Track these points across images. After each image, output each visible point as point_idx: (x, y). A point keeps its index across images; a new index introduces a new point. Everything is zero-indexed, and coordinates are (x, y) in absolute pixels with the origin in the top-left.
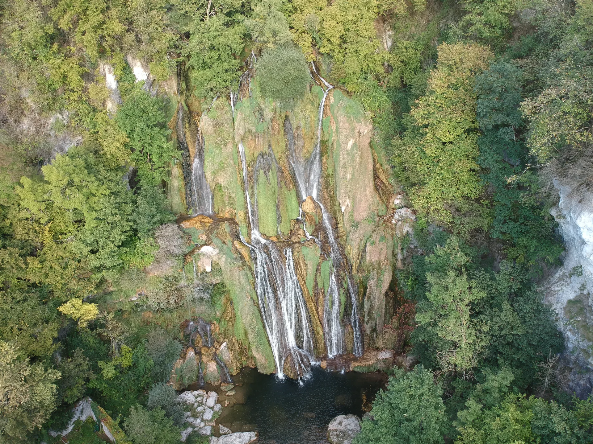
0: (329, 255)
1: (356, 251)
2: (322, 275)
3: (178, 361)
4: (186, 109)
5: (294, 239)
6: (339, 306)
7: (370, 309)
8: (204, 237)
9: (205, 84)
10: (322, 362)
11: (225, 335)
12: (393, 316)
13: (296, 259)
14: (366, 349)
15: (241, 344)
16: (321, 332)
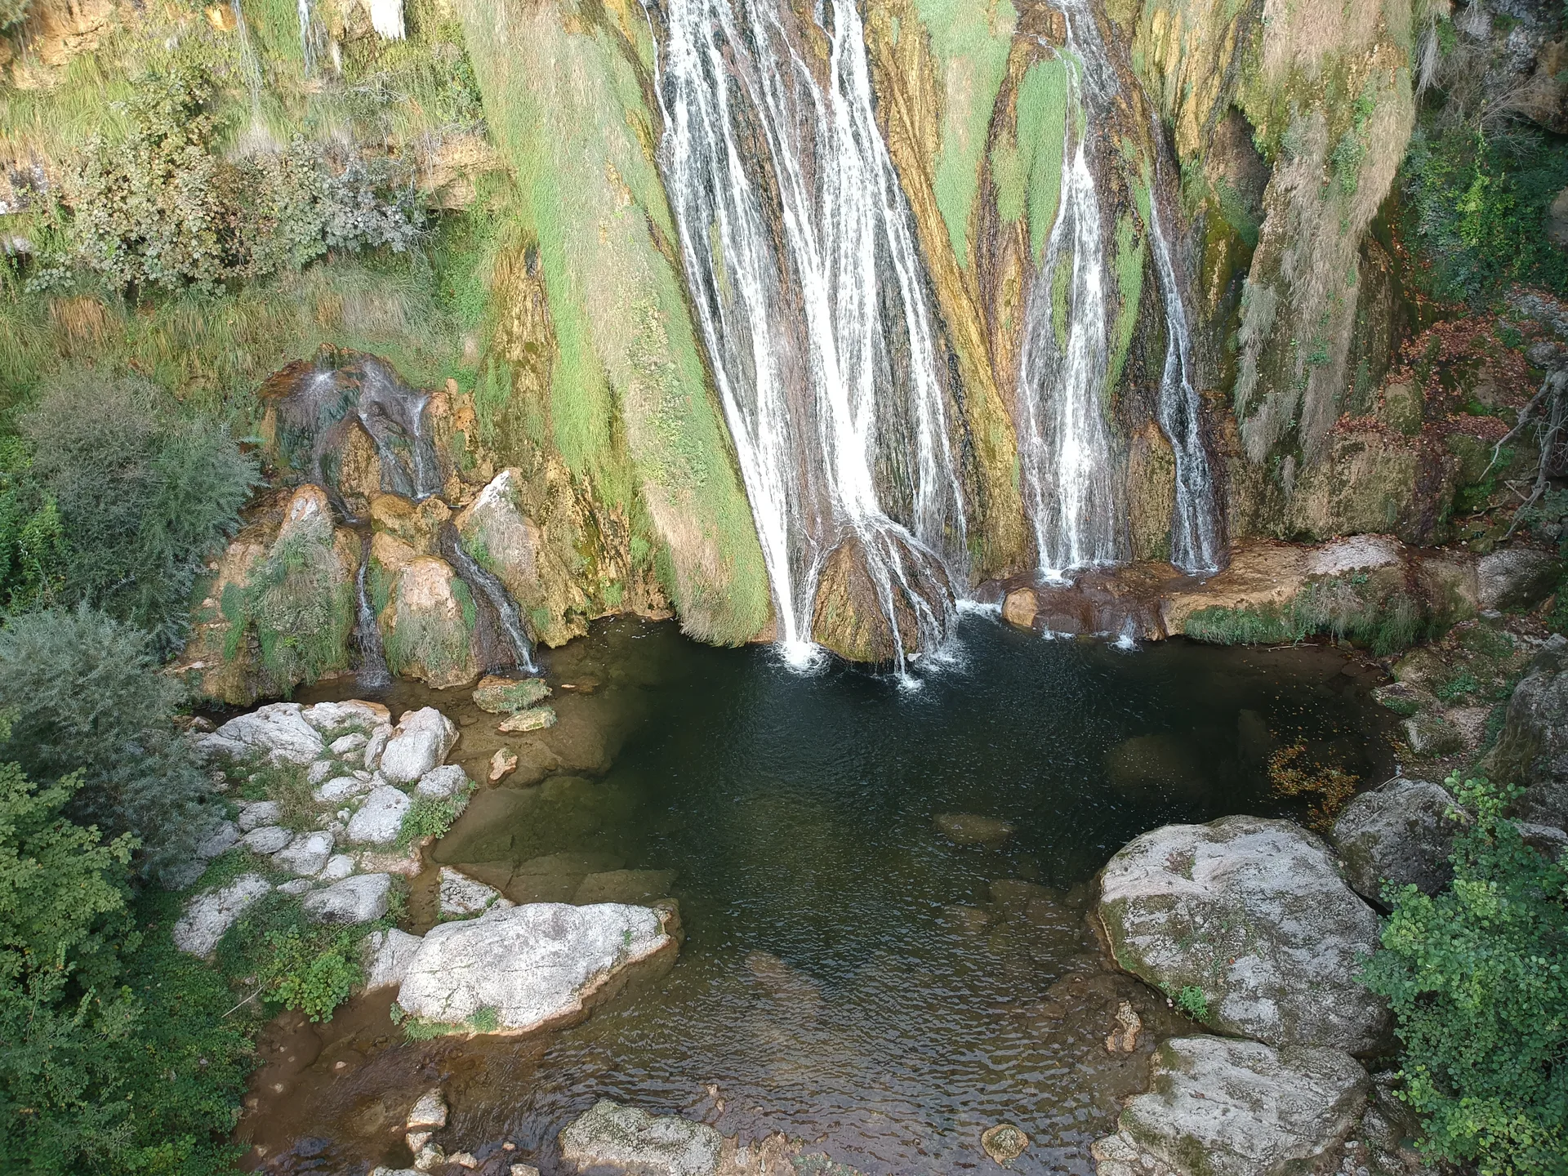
2: (1022, 137)
6: (1110, 318)
7: (1274, 328)
10: (1013, 598)
11: (504, 448)
12: (1387, 369)
13: (885, 53)
14: (1234, 543)
15: (589, 496)
16: (1006, 447)
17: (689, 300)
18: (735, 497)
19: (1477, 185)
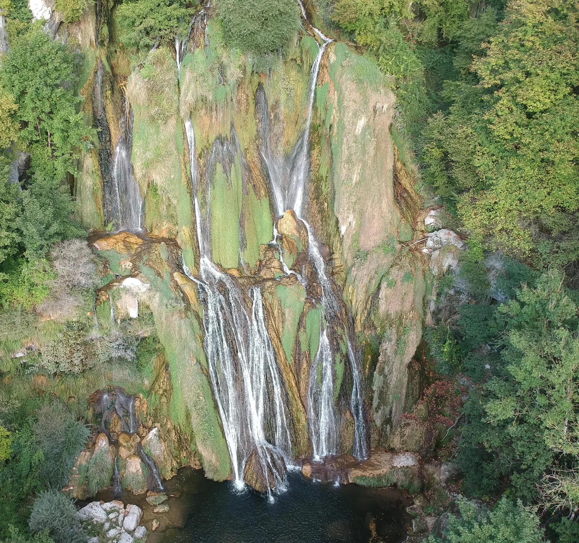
0: (319, 300)
1: (362, 296)
2: (307, 330)
3: (83, 453)
4: (108, 69)
5: (265, 274)
6: (334, 381)
7: (383, 387)
8: (128, 265)
9: (138, 23)
10: (305, 467)
11: (155, 416)
12: (419, 399)
13: (268, 304)
14: (373, 449)
15: (179, 431)
16: (303, 420)
17: (210, 383)
19: (447, 343)
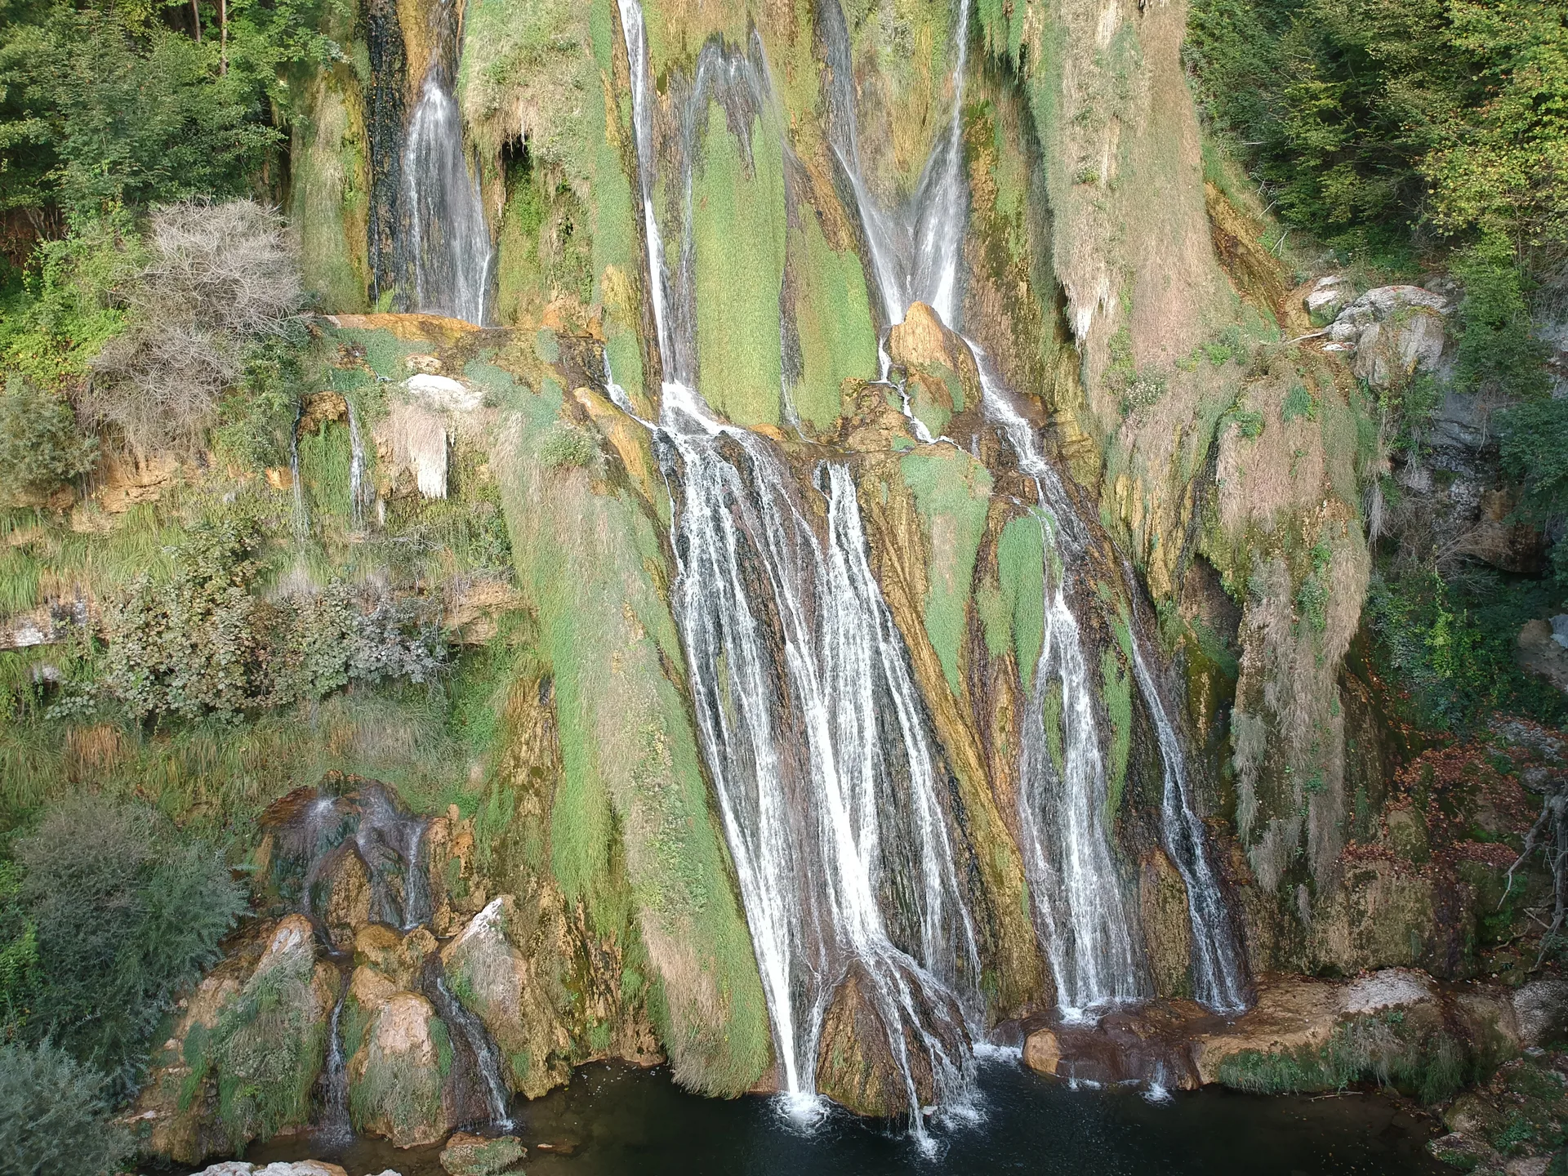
2: (1004, 581)
6: (1103, 745)
7: (1267, 756)
8: (427, 362)
10: (1034, 1040)
11: (499, 875)
12: (1385, 796)
13: (876, 510)
14: (1259, 979)
15: (582, 925)
16: (1013, 873)
17: (693, 723)
18: (735, 924)
19: (1441, 621)
